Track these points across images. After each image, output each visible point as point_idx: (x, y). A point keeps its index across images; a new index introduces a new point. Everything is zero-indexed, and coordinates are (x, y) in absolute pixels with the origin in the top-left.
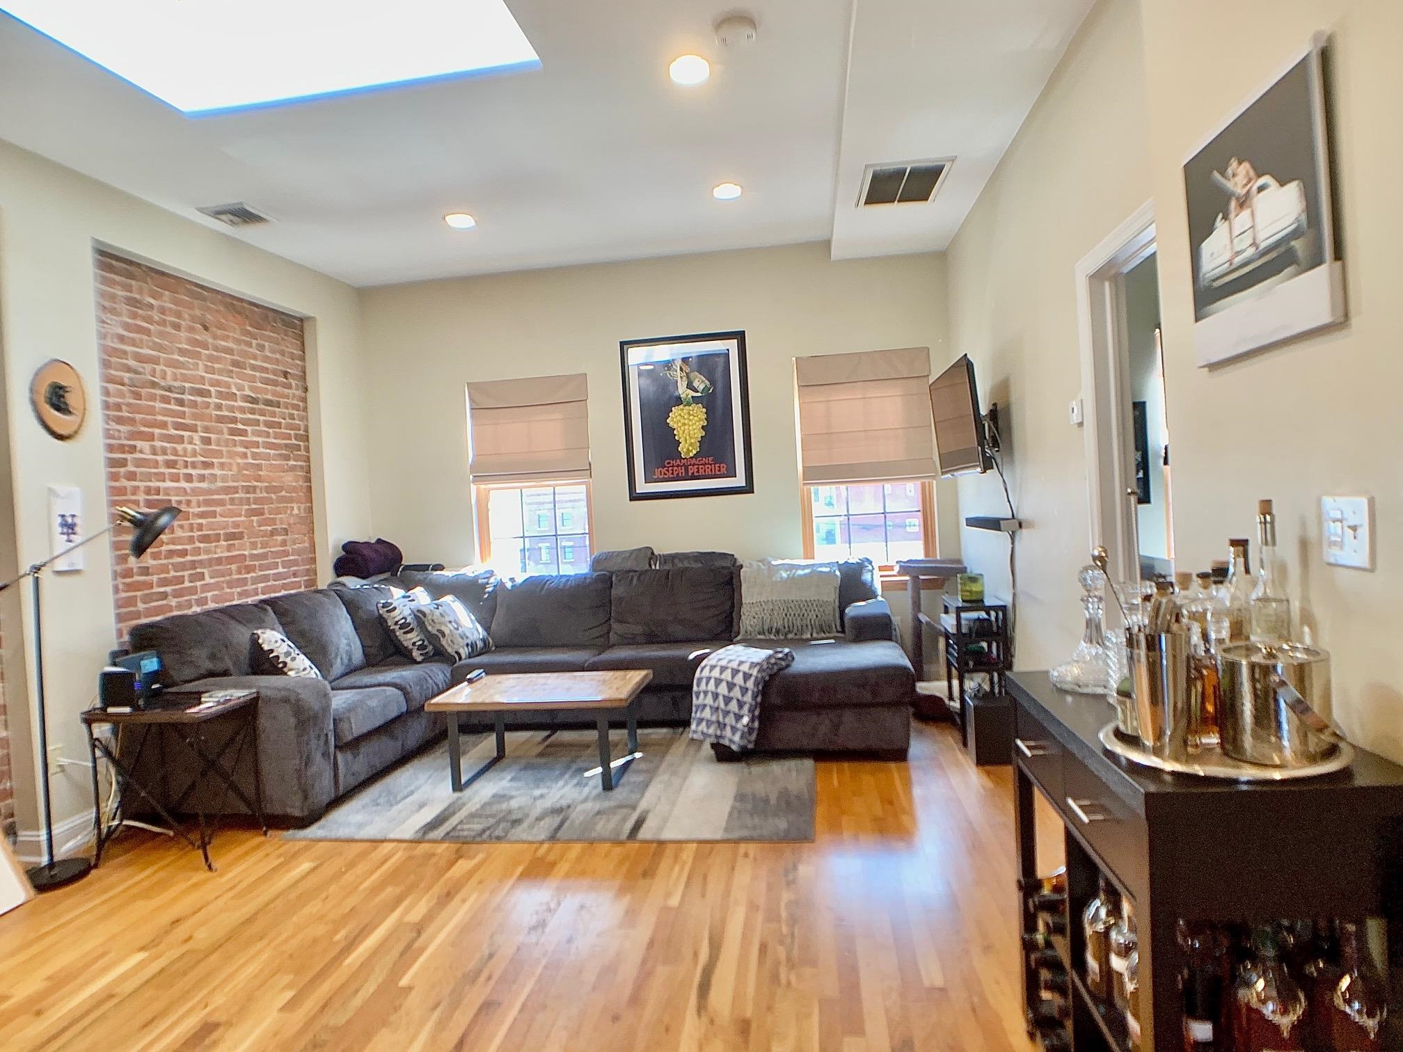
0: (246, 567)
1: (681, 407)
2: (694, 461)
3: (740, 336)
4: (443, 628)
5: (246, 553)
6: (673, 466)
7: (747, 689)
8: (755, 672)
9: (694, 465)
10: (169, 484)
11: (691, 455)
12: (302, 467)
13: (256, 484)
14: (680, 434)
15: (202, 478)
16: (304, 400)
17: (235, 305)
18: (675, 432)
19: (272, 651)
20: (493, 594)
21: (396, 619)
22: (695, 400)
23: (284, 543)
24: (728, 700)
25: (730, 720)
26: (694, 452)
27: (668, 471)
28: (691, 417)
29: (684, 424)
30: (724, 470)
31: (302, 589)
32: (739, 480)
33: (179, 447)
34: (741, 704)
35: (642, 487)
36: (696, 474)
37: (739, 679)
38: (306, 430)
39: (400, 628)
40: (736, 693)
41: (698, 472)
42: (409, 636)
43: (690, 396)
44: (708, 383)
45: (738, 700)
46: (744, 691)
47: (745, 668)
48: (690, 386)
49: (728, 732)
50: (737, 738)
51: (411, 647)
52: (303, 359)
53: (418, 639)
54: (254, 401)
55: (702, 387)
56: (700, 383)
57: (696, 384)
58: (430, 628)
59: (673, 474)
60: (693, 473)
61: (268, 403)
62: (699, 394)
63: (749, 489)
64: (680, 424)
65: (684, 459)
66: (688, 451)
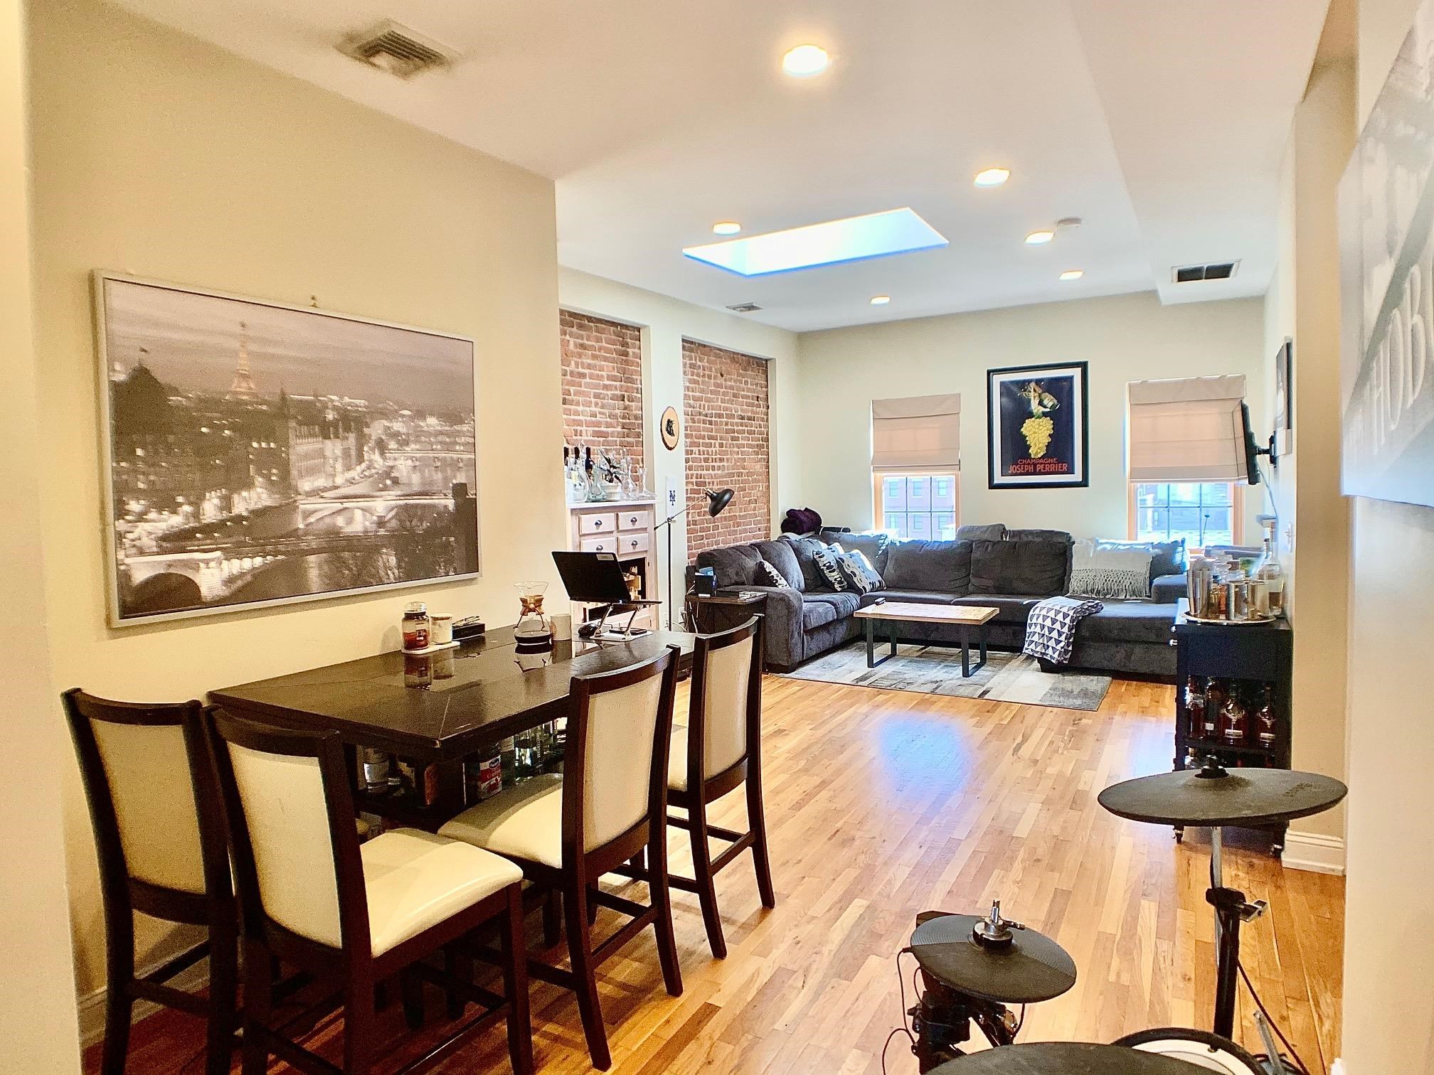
0: (737, 523)
1: (1033, 419)
2: (1041, 461)
3: (1084, 366)
4: (855, 571)
5: (737, 514)
6: (1024, 464)
7: (1065, 624)
8: (1071, 613)
9: (1042, 463)
10: (705, 472)
11: (1039, 456)
12: (764, 459)
13: (743, 471)
14: (1030, 440)
15: (719, 468)
16: (767, 414)
17: (735, 357)
18: (1027, 439)
19: (770, 573)
20: (886, 553)
21: (825, 563)
22: (1045, 415)
23: (754, 510)
24: (1051, 630)
25: (1052, 643)
26: (1042, 454)
27: (1020, 467)
28: (1041, 427)
29: (1035, 433)
30: (1065, 469)
31: (763, 539)
32: (1077, 477)
33: (710, 450)
34: (1060, 634)
35: (998, 479)
36: (1042, 471)
37: (1060, 617)
38: (767, 435)
39: (827, 569)
40: (1057, 626)
41: (1044, 469)
42: (832, 574)
43: (1040, 411)
44: (1056, 401)
45: (1058, 630)
46: (1063, 625)
47: (1065, 610)
48: (1041, 403)
49: (1050, 651)
50: (1056, 655)
51: (833, 581)
52: (767, 387)
53: (838, 576)
54: (743, 418)
55: (1050, 404)
56: (1049, 401)
57: (1045, 402)
58: (846, 570)
59: (1024, 470)
60: (1040, 470)
61: (749, 419)
62: (1048, 410)
63: (1084, 483)
64: (1031, 433)
65: (1033, 459)
66: (1037, 453)
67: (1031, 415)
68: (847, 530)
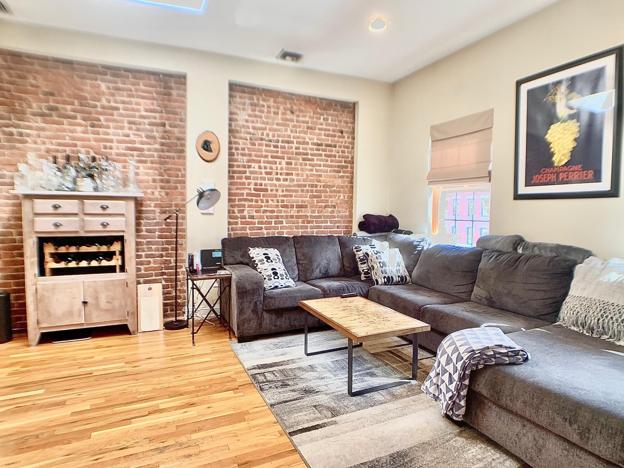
1: (558, 124)
2: (565, 169)
3: (618, 51)
5: (309, 214)
6: (547, 173)
7: (457, 369)
9: (564, 172)
10: (267, 182)
11: (563, 163)
12: (348, 177)
13: (317, 183)
14: (555, 147)
15: (286, 180)
16: (353, 143)
17: (310, 101)
18: (551, 145)
19: (253, 258)
20: (420, 252)
21: (360, 256)
22: (570, 117)
26: (566, 161)
27: (543, 176)
28: (566, 132)
29: (560, 138)
30: (591, 176)
32: (605, 185)
33: (274, 166)
34: (451, 379)
35: (523, 190)
36: (565, 180)
38: (353, 158)
39: (360, 261)
41: (567, 178)
42: (363, 266)
43: (566, 114)
47: (462, 351)
48: (568, 105)
51: (361, 272)
52: (353, 123)
53: (367, 268)
54: (319, 145)
59: (546, 179)
60: (562, 179)
61: (330, 146)
62: (576, 111)
63: (614, 193)
64: (556, 138)
65: (557, 167)
66: (560, 161)
67: (558, 120)
68: (407, 233)
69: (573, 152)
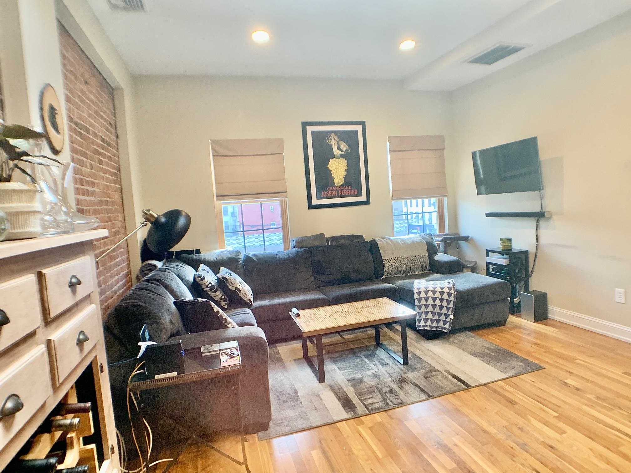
1: (334, 159)
2: (342, 188)
3: (363, 124)
6: (331, 191)
7: (451, 301)
8: (453, 292)
9: (342, 190)
11: (340, 184)
12: (120, 189)
13: (108, 199)
14: (334, 174)
15: (92, 194)
16: (117, 144)
17: (92, 70)
18: (332, 172)
21: (206, 284)
22: (342, 156)
24: (441, 307)
25: (443, 317)
26: (342, 183)
27: (329, 193)
28: (340, 165)
29: (336, 168)
30: (356, 193)
32: (364, 198)
34: (448, 309)
35: (315, 202)
36: (343, 195)
38: (119, 164)
40: (445, 304)
41: (344, 193)
43: (339, 154)
44: (348, 147)
45: (446, 307)
48: (339, 148)
49: (441, 324)
50: (447, 326)
51: (219, 300)
54: (103, 140)
55: (344, 149)
56: (344, 147)
57: (342, 147)
58: (230, 287)
59: (331, 194)
60: (341, 194)
61: (107, 143)
62: (344, 153)
63: (367, 202)
64: (334, 168)
65: (337, 187)
66: (339, 182)
67: (333, 156)
68: (198, 251)
69: (346, 177)
